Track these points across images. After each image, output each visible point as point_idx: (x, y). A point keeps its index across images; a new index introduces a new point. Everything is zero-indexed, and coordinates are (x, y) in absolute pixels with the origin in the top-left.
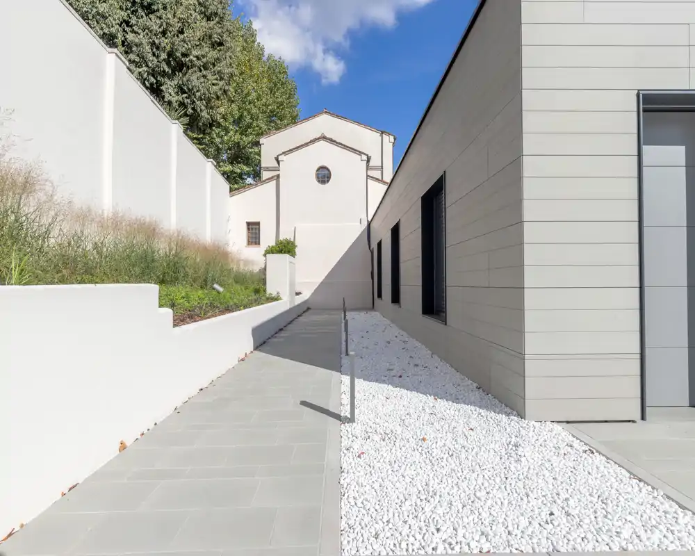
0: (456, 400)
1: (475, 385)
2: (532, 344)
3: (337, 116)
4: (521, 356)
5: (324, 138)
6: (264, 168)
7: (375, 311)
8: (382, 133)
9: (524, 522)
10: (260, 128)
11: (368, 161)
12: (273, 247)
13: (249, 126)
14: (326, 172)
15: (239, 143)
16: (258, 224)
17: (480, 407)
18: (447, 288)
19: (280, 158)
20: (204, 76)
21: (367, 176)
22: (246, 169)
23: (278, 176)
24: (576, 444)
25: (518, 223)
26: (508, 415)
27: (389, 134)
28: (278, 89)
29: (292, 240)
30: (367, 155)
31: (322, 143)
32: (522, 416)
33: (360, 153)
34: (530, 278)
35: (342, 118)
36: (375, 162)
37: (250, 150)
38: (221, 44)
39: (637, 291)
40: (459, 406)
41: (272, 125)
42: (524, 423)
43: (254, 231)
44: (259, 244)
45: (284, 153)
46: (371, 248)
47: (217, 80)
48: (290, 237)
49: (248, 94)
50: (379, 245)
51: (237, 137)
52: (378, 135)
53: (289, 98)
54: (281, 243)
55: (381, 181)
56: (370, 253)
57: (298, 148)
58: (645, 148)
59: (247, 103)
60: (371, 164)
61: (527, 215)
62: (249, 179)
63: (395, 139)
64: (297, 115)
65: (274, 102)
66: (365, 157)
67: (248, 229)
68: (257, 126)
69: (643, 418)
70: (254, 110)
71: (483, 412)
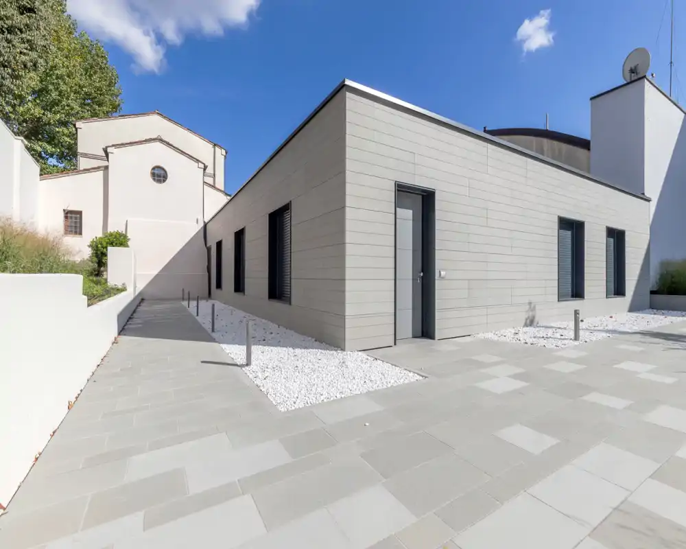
0: (306, 348)
1: (314, 340)
2: (349, 310)
3: (170, 120)
4: (343, 317)
5: (161, 140)
6: (82, 154)
7: (211, 299)
8: (215, 145)
9: (355, 387)
10: (72, 109)
11: (205, 169)
12: (100, 238)
13: (55, 103)
14: (162, 172)
15: (40, 118)
16: (80, 213)
17: (321, 349)
18: (292, 280)
19: (109, 150)
20: (9, 41)
21: (204, 182)
22: (49, 148)
23: (106, 168)
24: (369, 358)
25: (342, 244)
26: (336, 350)
27: (221, 147)
28: (95, 73)
29: (124, 233)
30: (204, 164)
31: (158, 144)
32: (343, 350)
33: (198, 161)
34: (349, 274)
35: (176, 123)
36: (210, 170)
37: (57, 129)
38: (31, 10)
39: (393, 281)
40: (309, 350)
41: (88, 108)
42: (345, 353)
43: (74, 220)
44: (81, 234)
45: (113, 146)
46: (208, 245)
47: (26, 49)
48: (122, 229)
49: (54, 67)
50: (219, 244)
51: (37, 112)
52: (210, 146)
53: (109, 85)
54: (111, 235)
55: (213, 186)
56: (206, 250)
57: (131, 144)
58: (398, 209)
59: (54, 77)
60: (207, 171)
61: (348, 240)
62: (50, 159)
63: (226, 153)
64: (119, 105)
65: (90, 84)
66: (202, 166)
67: (66, 217)
68: (68, 106)
69: (395, 344)
70: (63, 87)
71: (323, 351)
